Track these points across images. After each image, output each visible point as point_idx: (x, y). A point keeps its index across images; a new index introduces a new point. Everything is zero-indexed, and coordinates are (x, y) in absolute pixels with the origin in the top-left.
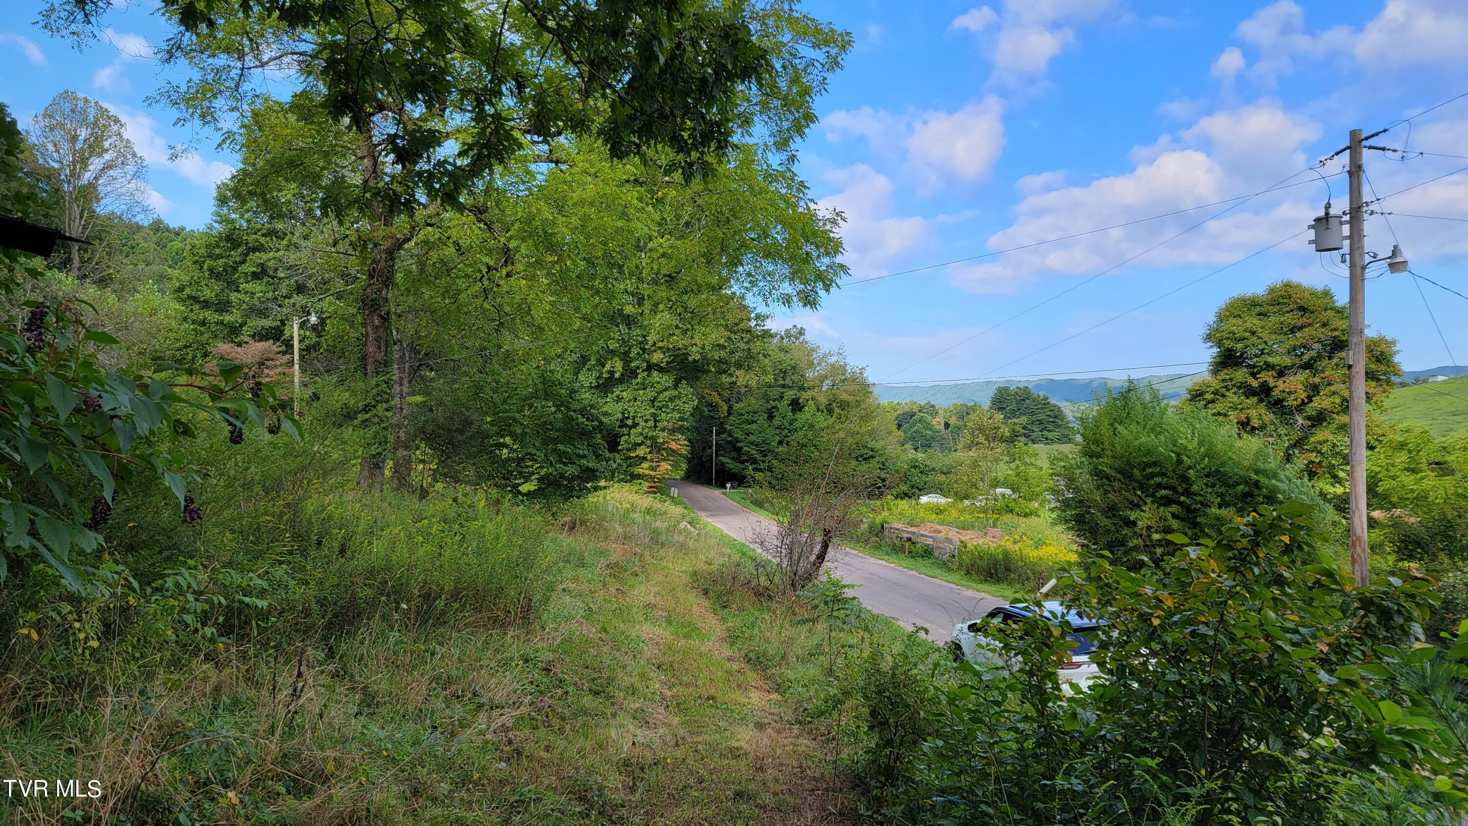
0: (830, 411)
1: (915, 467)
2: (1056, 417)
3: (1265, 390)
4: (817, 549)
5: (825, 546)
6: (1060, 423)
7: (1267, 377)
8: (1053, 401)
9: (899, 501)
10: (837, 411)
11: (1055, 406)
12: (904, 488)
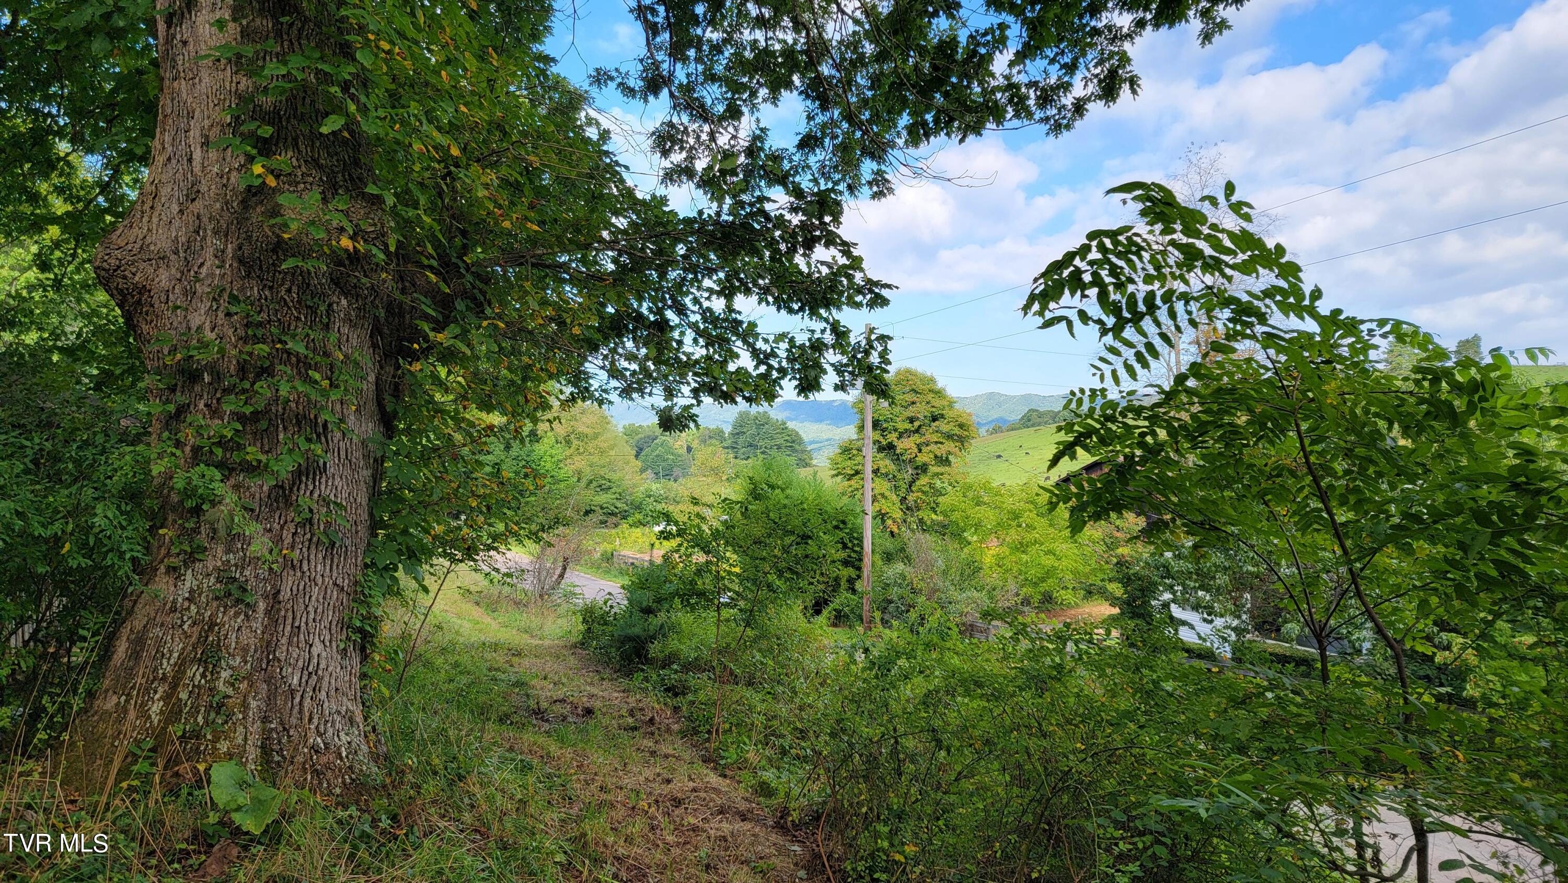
0: (568, 442)
1: (649, 496)
2: (793, 442)
3: (891, 447)
4: (558, 572)
5: (564, 569)
6: (797, 447)
7: (893, 437)
8: (791, 425)
9: (633, 529)
10: (575, 443)
11: (793, 430)
12: (639, 516)
